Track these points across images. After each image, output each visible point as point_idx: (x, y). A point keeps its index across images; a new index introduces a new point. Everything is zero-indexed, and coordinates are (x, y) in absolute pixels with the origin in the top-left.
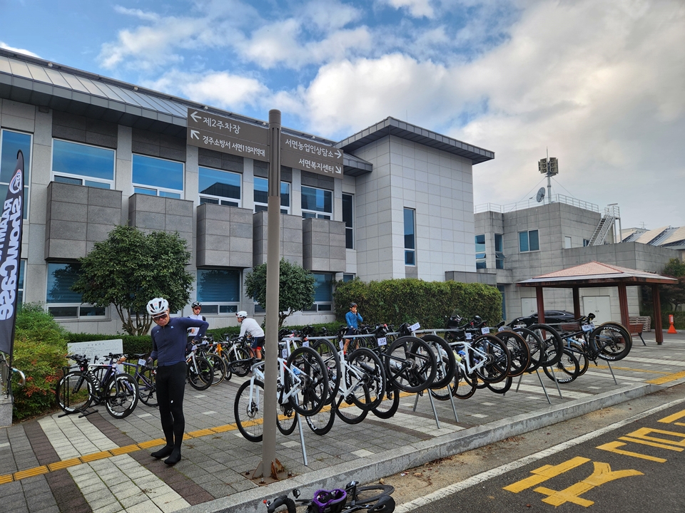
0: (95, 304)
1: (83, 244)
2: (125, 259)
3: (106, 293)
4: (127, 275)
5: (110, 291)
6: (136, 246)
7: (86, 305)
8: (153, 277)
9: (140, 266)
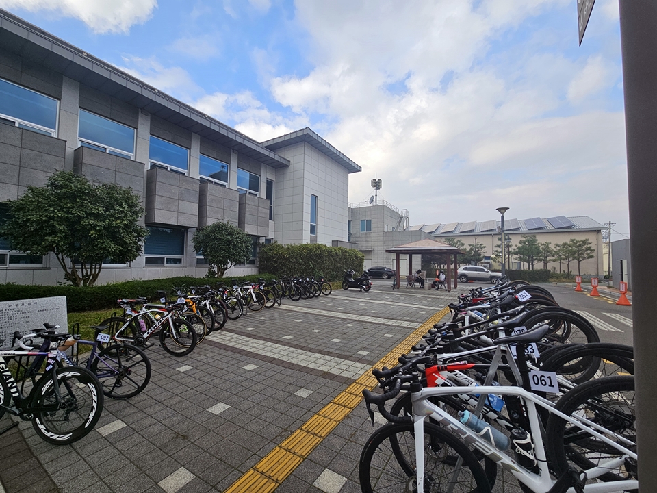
0: (29, 252)
1: (14, 189)
2: (69, 205)
3: (44, 240)
4: (72, 223)
5: (49, 239)
6: (83, 193)
7: (14, 252)
8: (104, 227)
9: (89, 215)
